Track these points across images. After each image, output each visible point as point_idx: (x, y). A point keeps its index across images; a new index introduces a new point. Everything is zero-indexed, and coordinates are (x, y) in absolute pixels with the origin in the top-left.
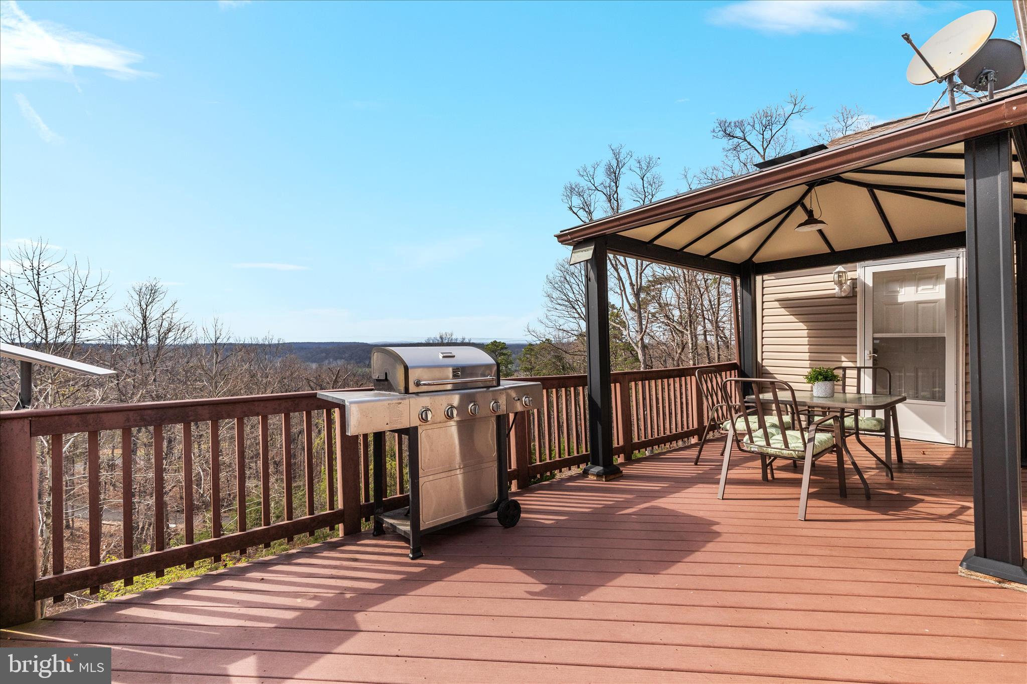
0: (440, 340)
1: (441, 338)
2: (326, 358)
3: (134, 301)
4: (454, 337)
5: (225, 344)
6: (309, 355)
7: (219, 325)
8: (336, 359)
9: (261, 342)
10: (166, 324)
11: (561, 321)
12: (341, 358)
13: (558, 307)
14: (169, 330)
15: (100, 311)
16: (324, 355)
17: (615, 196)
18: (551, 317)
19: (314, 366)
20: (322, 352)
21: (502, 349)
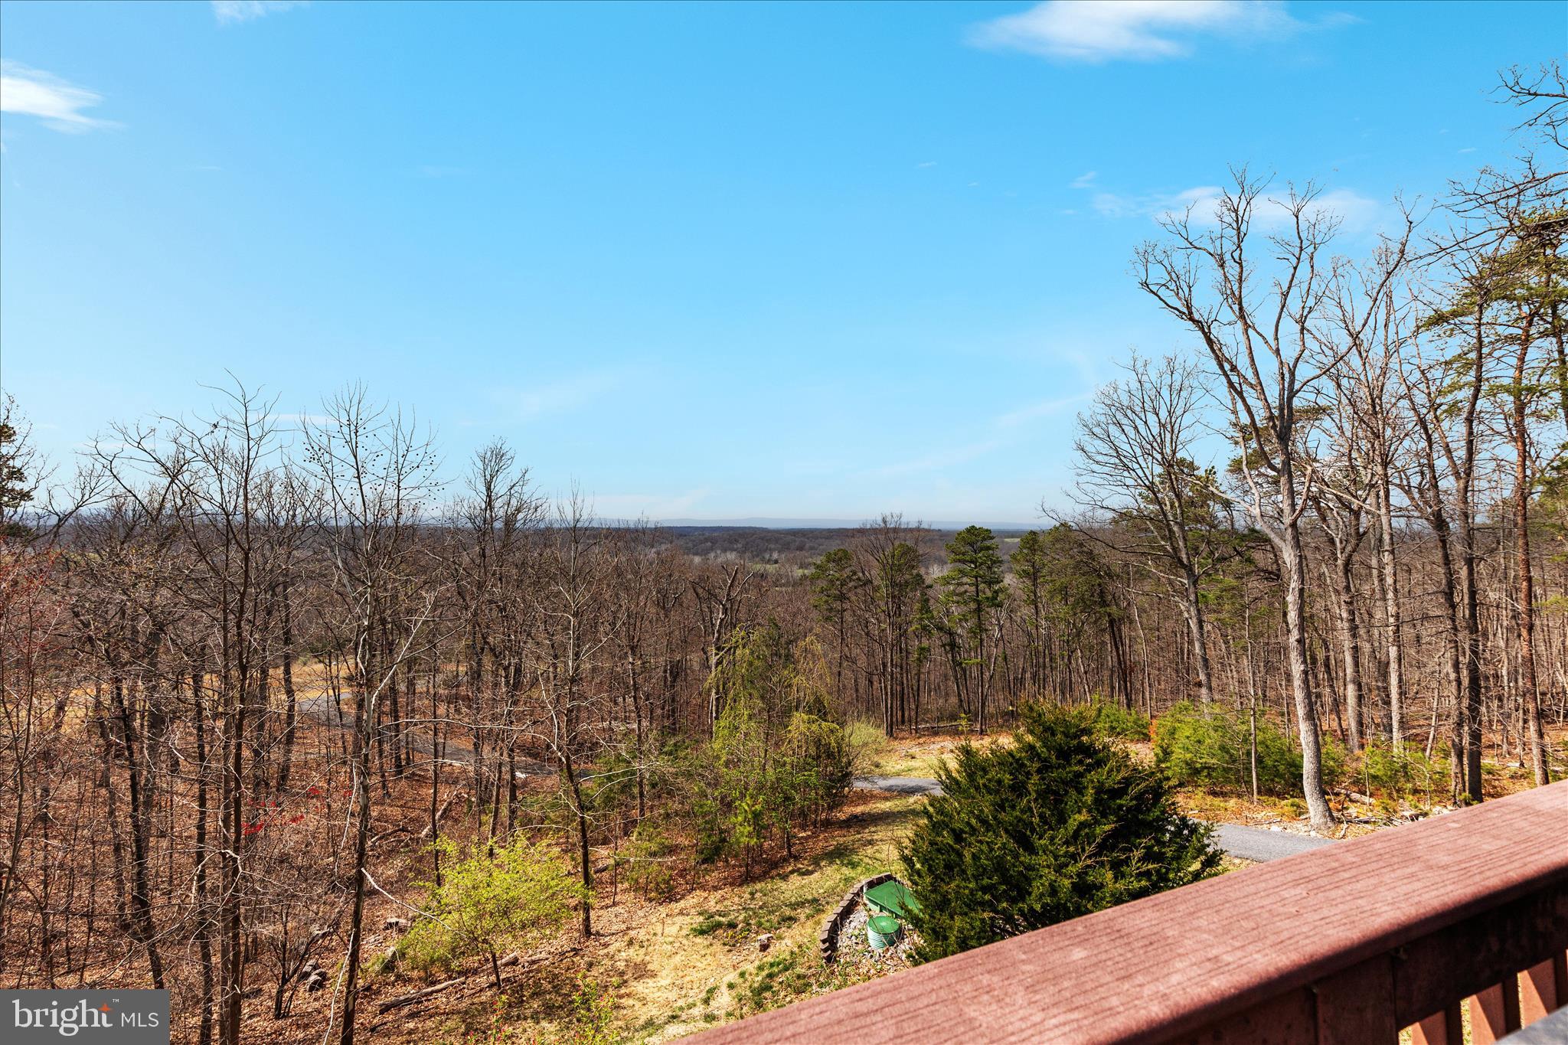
0: (883, 525)
1: (885, 521)
2: (712, 549)
3: (476, 469)
4: (904, 520)
5: (586, 529)
6: (690, 545)
7: (579, 501)
8: (725, 551)
9: (632, 526)
10: (514, 502)
11: (1103, 493)
12: (733, 550)
13: (1096, 467)
14: (518, 510)
15: (427, 483)
16: (709, 544)
17: (1236, 255)
18: (1085, 486)
19: (697, 559)
20: (706, 540)
21: (984, 539)
